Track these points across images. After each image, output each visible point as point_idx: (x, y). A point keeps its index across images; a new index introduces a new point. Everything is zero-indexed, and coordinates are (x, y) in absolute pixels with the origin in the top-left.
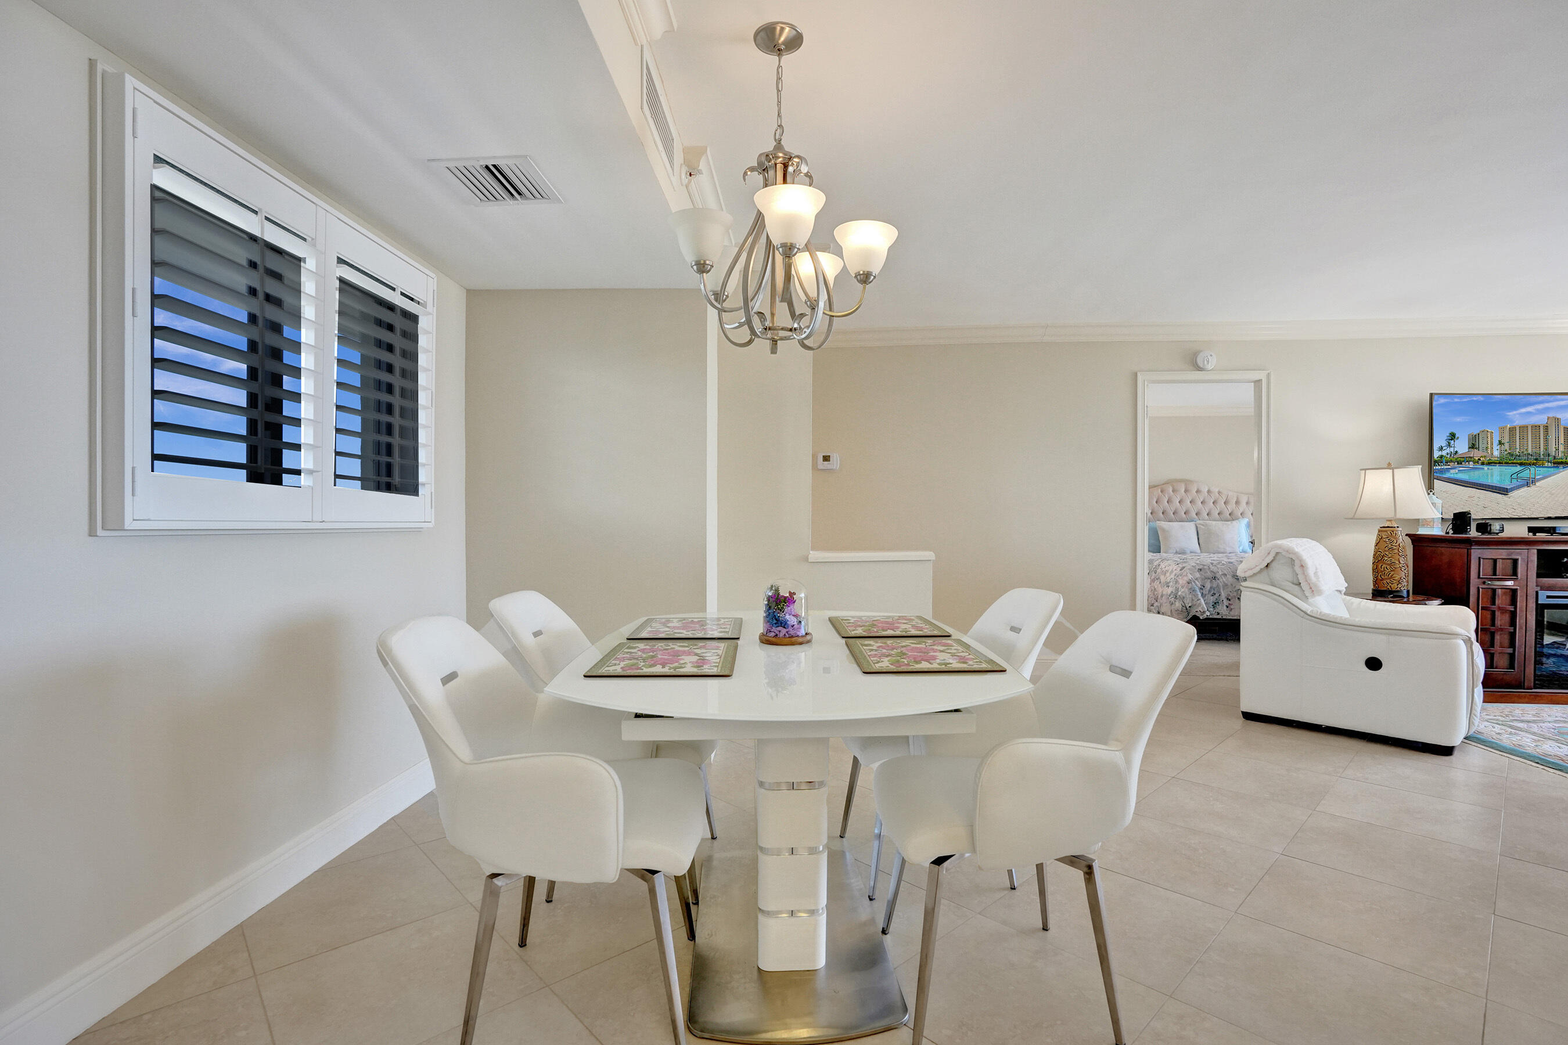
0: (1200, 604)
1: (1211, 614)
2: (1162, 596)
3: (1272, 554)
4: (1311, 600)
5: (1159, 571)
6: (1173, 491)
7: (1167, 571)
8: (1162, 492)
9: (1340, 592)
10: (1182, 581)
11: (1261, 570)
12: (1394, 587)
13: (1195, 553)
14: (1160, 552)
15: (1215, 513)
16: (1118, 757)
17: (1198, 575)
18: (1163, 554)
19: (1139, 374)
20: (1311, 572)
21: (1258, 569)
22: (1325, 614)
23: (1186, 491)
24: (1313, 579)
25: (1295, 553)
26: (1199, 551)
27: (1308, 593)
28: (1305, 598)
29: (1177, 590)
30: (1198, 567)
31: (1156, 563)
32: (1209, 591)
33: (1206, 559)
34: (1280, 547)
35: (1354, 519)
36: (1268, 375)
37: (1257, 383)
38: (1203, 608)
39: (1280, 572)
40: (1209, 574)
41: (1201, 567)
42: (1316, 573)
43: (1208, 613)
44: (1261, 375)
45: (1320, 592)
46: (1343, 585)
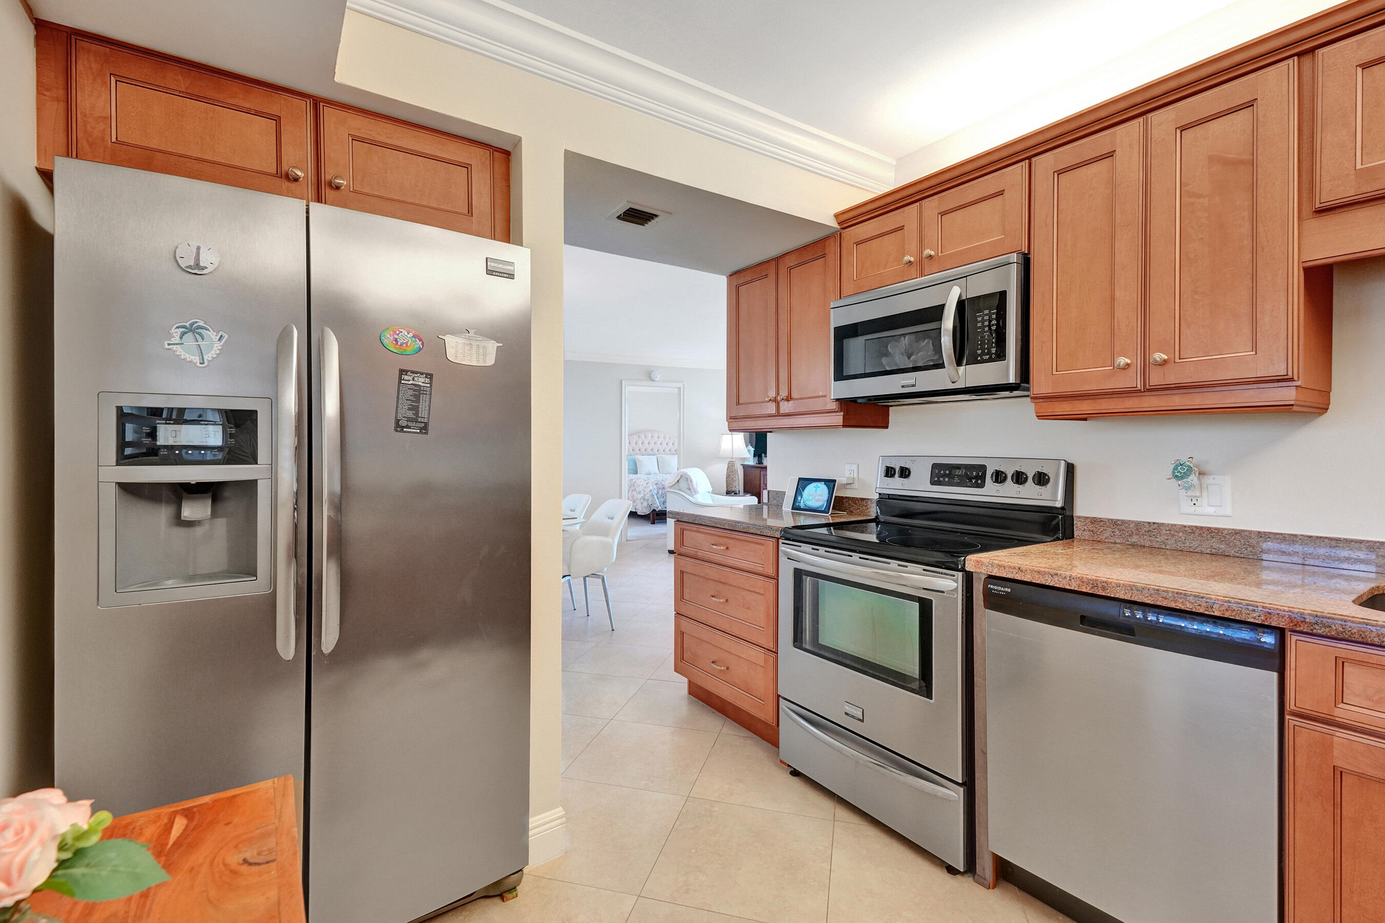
0: (656, 503)
1: (662, 508)
2: (637, 499)
3: (680, 476)
4: (695, 496)
5: (636, 485)
6: (645, 437)
7: (640, 485)
8: (638, 437)
9: (710, 492)
10: (647, 490)
11: (675, 483)
12: (733, 489)
13: (656, 474)
14: (637, 474)
15: (667, 450)
16: (611, 540)
17: (655, 487)
18: (638, 475)
19: (623, 381)
20: (694, 483)
21: (674, 483)
22: (700, 503)
23: (652, 437)
24: (695, 487)
25: (688, 475)
26: (658, 473)
27: (693, 493)
28: (692, 496)
29: (645, 495)
30: (655, 482)
31: (634, 481)
32: (661, 495)
33: (660, 477)
34: (683, 472)
35: (717, 457)
36: (684, 385)
37: (679, 388)
38: (657, 505)
39: (683, 484)
40: (661, 486)
41: (657, 482)
42: (696, 484)
43: (660, 508)
44: (680, 385)
45: (698, 493)
46: (710, 489)
